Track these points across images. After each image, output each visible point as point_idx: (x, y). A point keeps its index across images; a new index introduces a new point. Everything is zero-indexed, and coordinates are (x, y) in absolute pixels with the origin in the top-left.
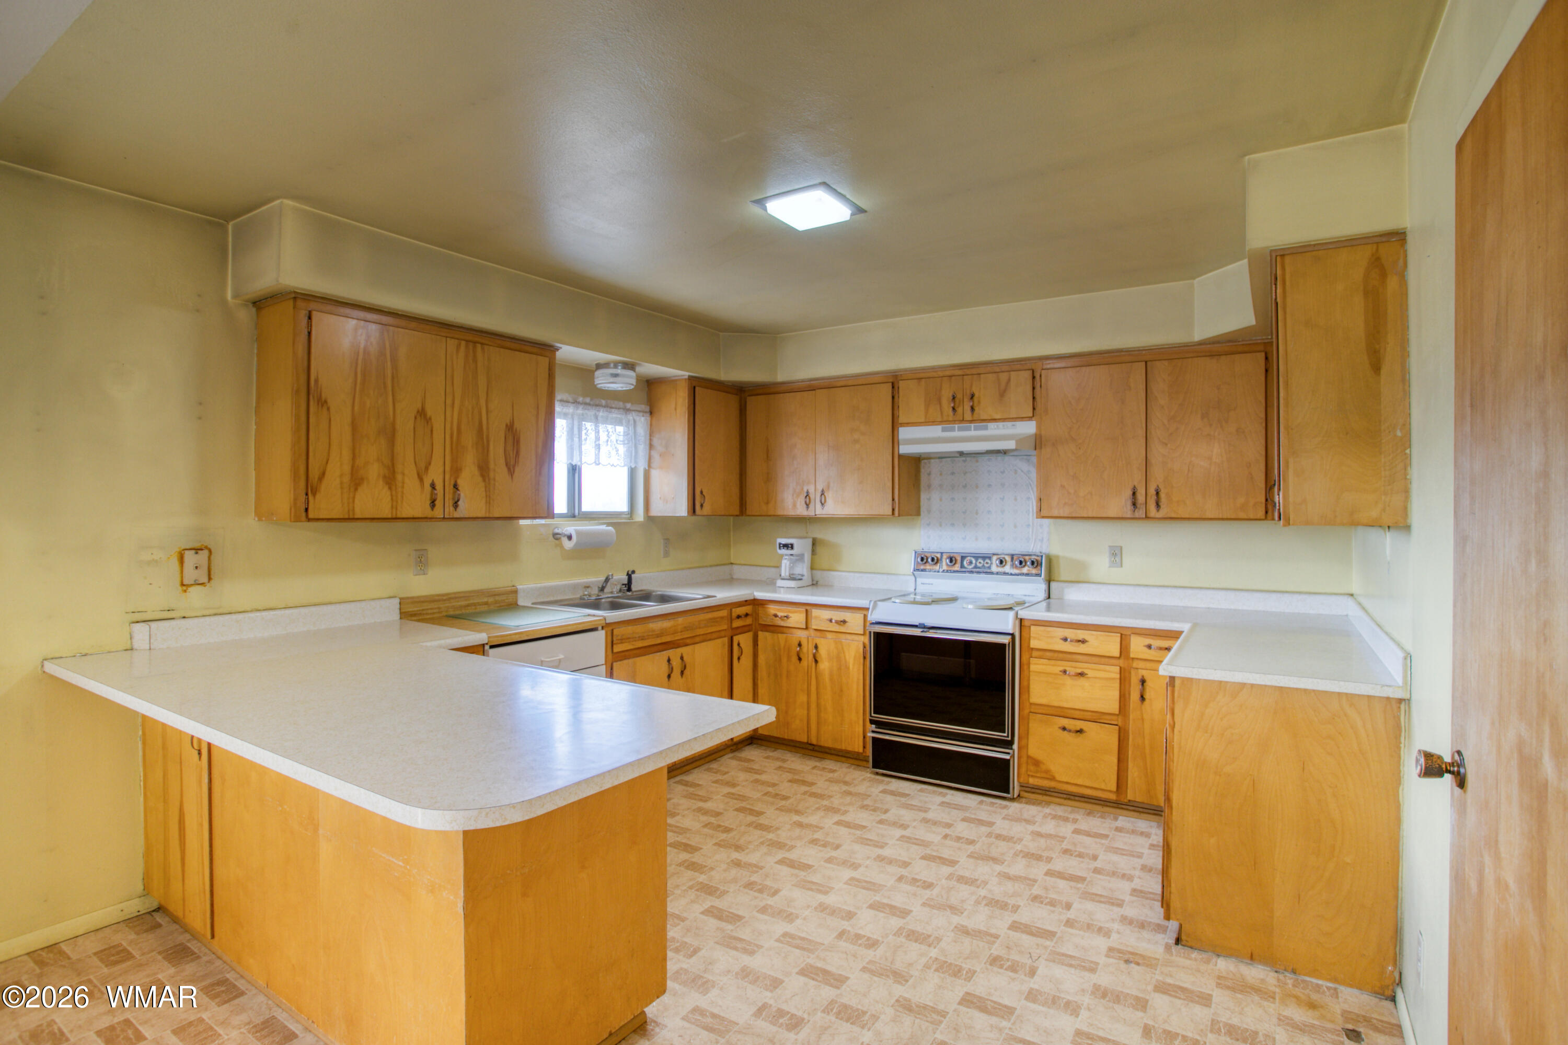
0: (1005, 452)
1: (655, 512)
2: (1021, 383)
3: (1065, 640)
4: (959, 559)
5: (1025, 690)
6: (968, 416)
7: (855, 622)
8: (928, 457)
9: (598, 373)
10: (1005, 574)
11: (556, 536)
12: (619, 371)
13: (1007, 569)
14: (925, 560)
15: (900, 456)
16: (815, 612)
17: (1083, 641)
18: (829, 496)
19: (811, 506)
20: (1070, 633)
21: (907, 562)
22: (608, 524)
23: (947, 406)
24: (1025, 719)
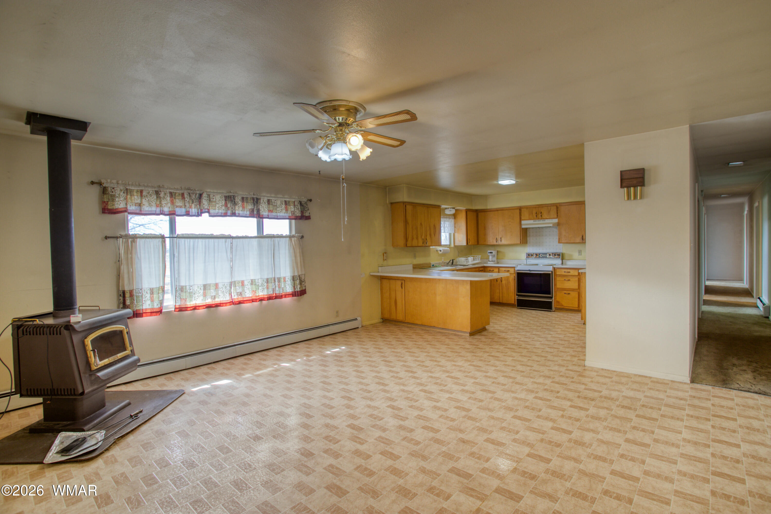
0: (550, 227)
1: (456, 244)
2: (554, 210)
3: (565, 272)
4: (538, 254)
5: (555, 285)
6: (540, 217)
7: (512, 270)
8: (529, 228)
9: (446, 210)
10: (551, 258)
11: (437, 251)
12: (452, 209)
13: (551, 257)
14: (529, 255)
15: (522, 228)
16: (501, 269)
17: (569, 272)
18: (503, 239)
19: (498, 242)
20: (566, 270)
21: (524, 256)
22: (448, 248)
23: (535, 215)
24: (555, 292)
